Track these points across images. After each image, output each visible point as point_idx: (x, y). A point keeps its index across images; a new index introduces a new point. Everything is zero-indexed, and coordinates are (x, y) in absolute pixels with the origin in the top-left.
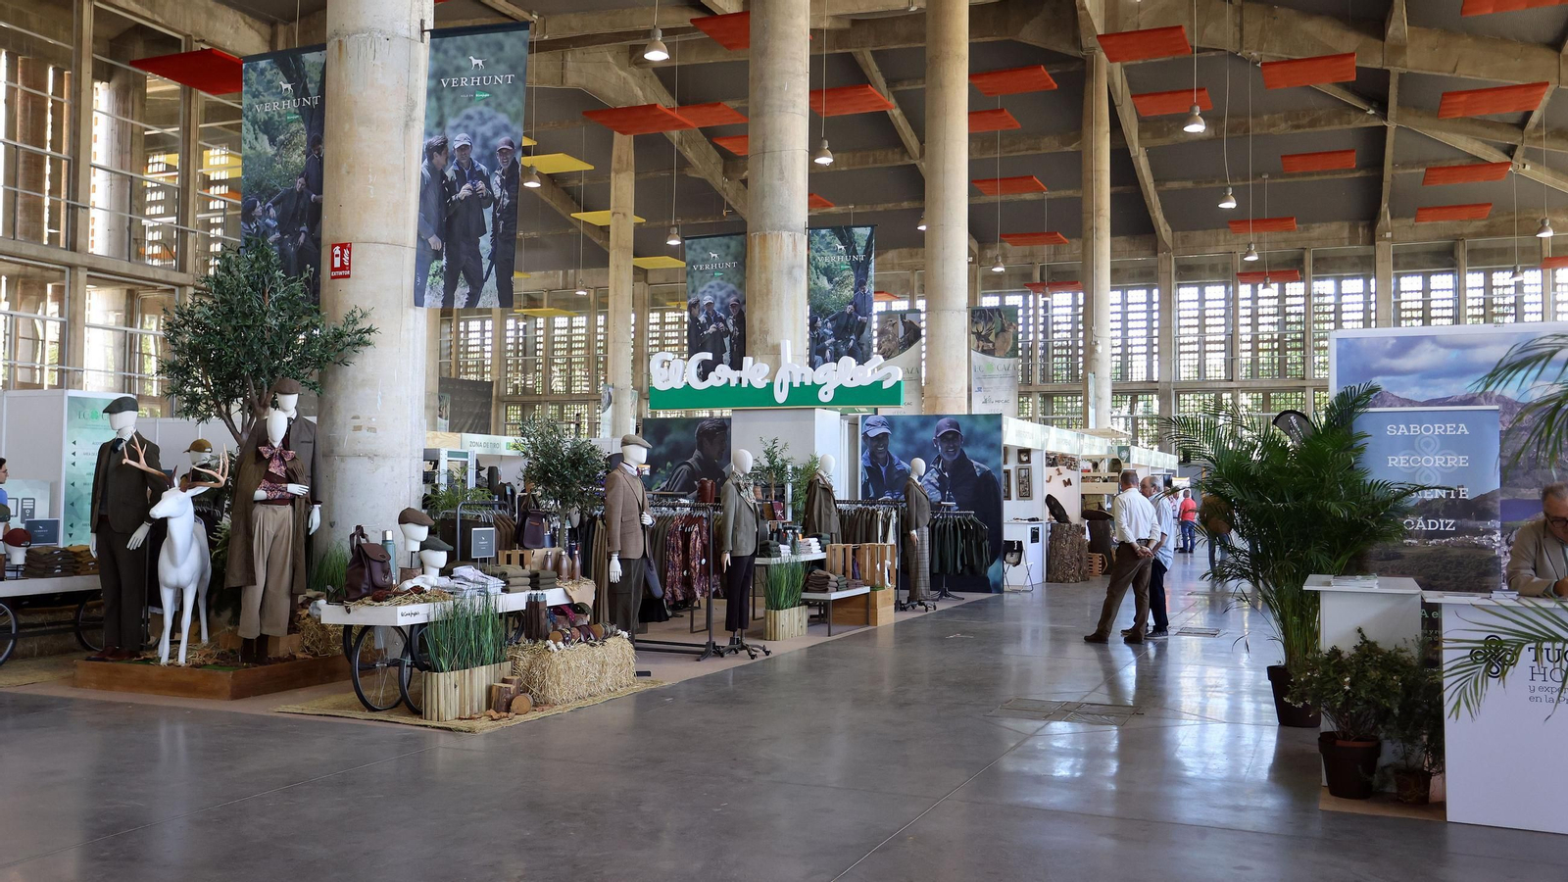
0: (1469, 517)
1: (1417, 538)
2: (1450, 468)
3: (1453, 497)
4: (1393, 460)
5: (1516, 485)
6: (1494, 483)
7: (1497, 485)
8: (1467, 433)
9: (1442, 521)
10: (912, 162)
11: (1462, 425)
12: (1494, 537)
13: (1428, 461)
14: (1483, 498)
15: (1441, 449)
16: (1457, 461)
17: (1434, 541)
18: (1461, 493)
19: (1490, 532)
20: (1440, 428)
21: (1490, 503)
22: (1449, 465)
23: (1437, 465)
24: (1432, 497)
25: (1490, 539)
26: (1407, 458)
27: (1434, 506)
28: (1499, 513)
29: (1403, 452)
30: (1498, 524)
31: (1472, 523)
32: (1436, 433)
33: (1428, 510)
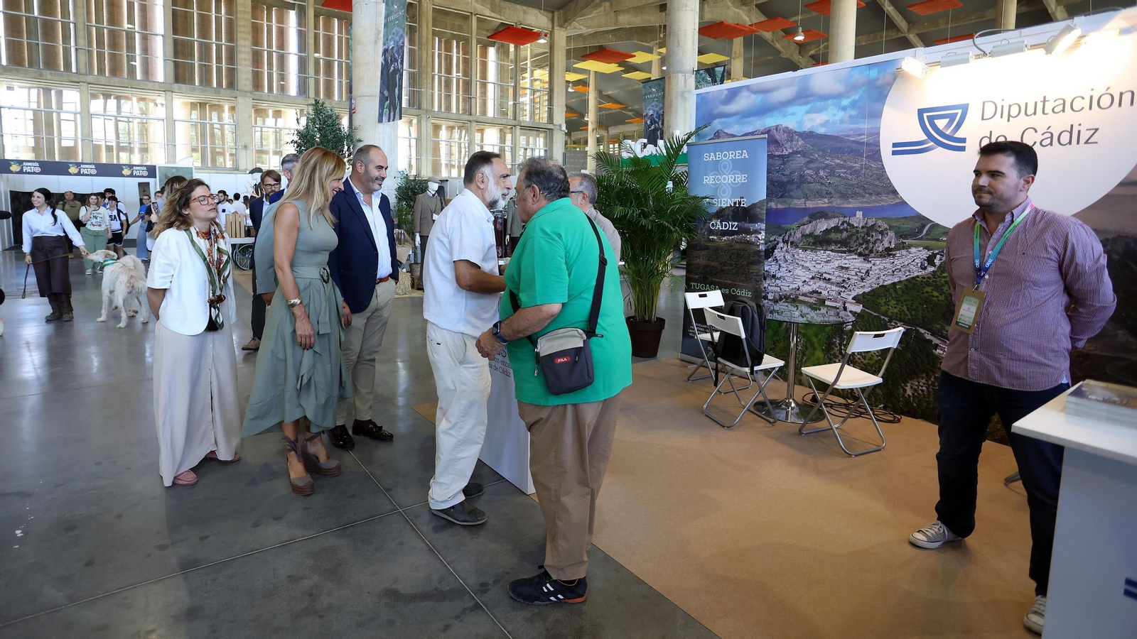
0: (745, 221)
1: (717, 235)
2: (737, 184)
3: (737, 205)
4: (706, 179)
5: (791, 197)
6: (762, 194)
7: (763, 196)
8: (747, 157)
9: (730, 223)
10: (903, 35)
11: (745, 151)
12: (759, 236)
13: (725, 179)
14: (754, 206)
15: (732, 170)
16: (741, 178)
17: (725, 238)
18: (742, 203)
19: (757, 232)
20: (732, 154)
21: (758, 210)
22: (736, 182)
23: (730, 182)
24: (726, 205)
25: (756, 237)
26: (714, 177)
27: (727, 212)
28: (765, 218)
29: (712, 173)
30: (763, 226)
31: (746, 225)
32: (730, 158)
33: (721, 214)
